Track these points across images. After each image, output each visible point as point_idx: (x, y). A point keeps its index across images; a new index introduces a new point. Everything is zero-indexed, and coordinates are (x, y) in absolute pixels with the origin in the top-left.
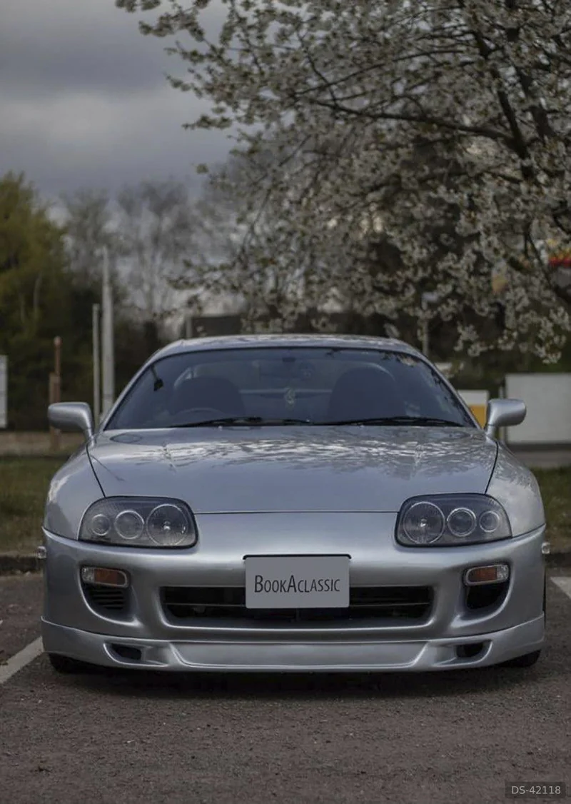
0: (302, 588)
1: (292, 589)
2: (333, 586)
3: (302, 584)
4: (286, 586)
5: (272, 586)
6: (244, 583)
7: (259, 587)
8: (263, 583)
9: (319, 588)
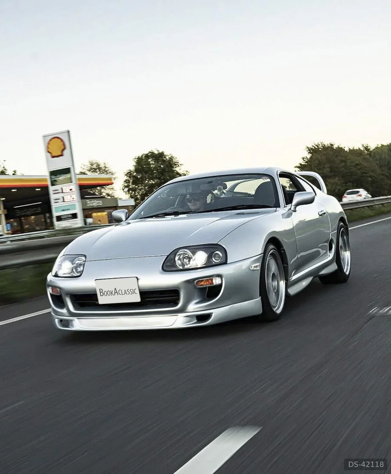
0: (120, 293)
1: (116, 294)
2: (134, 292)
3: (120, 291)
4: (113, 293)
5: (107, 293)
6: (96, 292)
7: (102, 294)
8: (103, 292)
9: (128, 293)
